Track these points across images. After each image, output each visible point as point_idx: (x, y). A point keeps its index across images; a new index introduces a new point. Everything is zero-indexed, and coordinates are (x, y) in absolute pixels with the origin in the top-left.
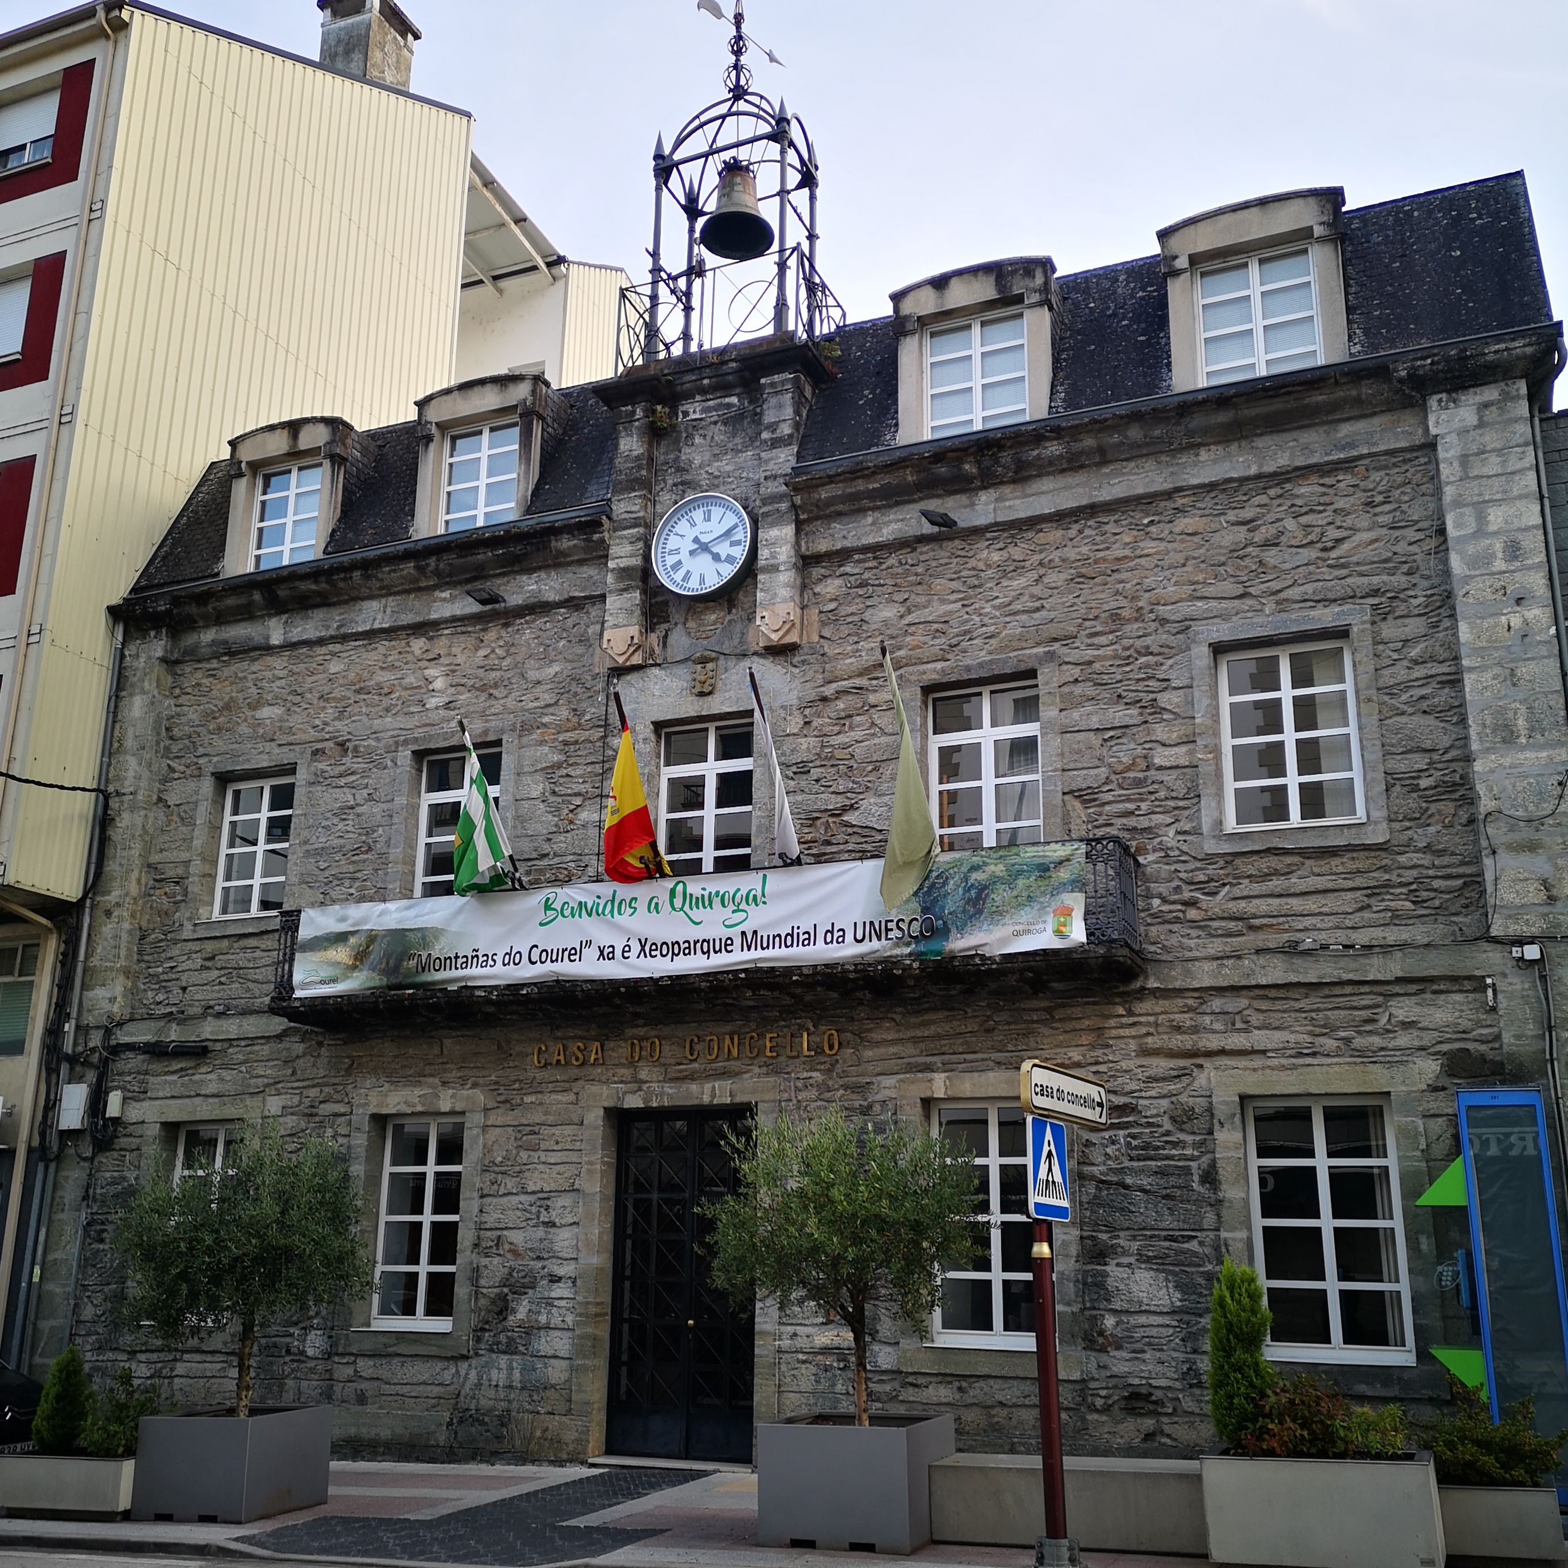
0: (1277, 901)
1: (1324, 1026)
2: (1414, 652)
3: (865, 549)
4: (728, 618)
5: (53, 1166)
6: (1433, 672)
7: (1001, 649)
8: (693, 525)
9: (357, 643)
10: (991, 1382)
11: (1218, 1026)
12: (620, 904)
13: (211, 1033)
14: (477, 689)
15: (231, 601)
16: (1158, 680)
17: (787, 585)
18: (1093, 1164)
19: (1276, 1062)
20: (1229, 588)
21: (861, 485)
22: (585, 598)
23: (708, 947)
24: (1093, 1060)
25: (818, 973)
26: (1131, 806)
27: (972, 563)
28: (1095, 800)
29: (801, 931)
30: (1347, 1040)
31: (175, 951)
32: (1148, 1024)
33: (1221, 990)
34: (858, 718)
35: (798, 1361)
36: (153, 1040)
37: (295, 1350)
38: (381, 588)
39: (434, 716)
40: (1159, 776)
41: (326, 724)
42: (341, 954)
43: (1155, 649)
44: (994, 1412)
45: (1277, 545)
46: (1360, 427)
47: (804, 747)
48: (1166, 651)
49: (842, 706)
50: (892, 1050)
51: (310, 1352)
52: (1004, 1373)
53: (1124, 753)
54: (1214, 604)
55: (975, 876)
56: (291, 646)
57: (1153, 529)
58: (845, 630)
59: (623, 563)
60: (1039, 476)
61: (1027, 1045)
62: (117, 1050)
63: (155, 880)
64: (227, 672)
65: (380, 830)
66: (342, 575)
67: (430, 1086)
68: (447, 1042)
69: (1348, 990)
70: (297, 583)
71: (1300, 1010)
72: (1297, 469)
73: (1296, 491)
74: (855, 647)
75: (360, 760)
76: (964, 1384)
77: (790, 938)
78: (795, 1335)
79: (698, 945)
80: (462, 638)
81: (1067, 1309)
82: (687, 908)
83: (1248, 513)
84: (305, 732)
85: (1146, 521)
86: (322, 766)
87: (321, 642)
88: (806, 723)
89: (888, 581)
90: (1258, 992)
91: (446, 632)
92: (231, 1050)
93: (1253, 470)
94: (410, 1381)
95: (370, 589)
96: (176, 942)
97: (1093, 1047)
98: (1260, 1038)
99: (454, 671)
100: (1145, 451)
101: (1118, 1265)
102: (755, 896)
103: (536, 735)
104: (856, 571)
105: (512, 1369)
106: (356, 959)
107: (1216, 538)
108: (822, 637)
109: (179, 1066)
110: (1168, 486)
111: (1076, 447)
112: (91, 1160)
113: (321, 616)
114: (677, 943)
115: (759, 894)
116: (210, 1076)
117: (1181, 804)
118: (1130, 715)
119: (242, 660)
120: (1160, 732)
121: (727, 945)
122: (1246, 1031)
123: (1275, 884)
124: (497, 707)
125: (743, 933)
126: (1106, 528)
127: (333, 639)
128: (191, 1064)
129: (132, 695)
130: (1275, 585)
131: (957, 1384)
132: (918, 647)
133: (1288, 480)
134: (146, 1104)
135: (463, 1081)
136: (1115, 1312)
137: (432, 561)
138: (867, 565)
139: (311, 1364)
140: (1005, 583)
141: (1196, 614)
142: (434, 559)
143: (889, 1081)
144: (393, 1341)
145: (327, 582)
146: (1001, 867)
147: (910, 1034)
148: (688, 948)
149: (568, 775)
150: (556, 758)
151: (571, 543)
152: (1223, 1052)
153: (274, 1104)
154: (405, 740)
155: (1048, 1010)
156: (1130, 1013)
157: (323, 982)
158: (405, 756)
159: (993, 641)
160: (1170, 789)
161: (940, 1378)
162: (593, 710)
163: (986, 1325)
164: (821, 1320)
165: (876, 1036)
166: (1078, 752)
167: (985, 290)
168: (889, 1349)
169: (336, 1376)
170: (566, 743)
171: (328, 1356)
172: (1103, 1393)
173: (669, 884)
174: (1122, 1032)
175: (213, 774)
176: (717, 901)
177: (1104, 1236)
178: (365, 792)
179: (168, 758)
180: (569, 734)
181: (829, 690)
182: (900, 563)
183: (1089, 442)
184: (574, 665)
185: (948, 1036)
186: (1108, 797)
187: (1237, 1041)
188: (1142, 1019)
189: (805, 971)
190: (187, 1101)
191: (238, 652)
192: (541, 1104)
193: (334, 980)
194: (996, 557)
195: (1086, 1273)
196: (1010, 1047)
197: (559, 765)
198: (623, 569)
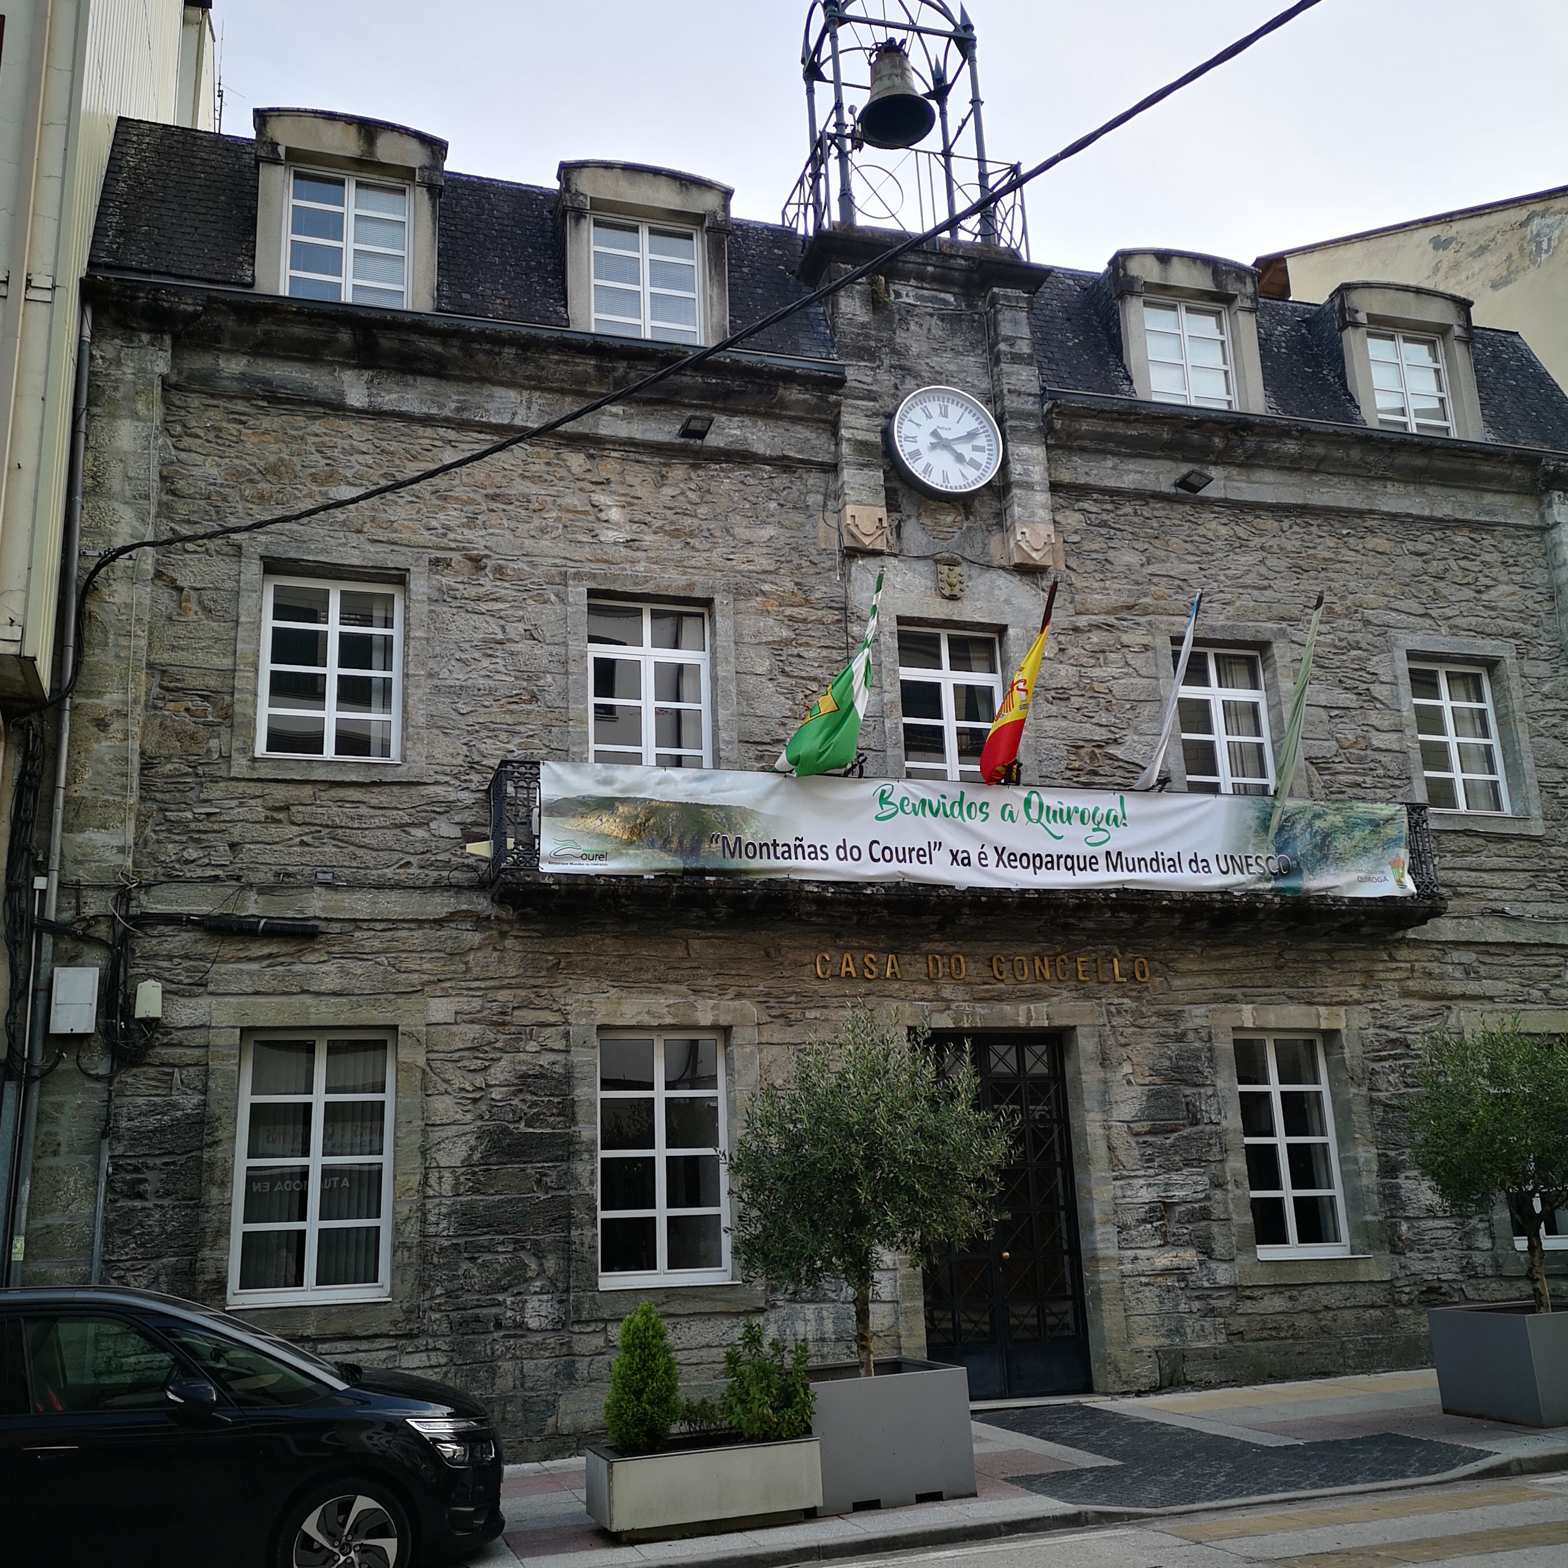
0: (1473, 874)
1: (1528, 979)
2: (1546, 688)
3: (1104, 491)
4: (966, 524)
5: (36, 1087)
6: (1558, 706)
7: (1238, 617)
8: (929, 416)
9: (482, 436)
10: (1318, 1288)
11: (1457, 975)
12: (969, 807)
13: (323, 909)
14: (667, 533)
15: (298, 331)
16: (1368, 673)
17: (1043, 507)
18: (1380, 1091)
19: (1501, 1006)
20: (1414, 606)
21: (1120, 429)
22: (801, 461)
23: (1071, 863)
24: (1369, 999)
25: (1188, 900)
26: (1359, 779)
27: (1202, 531)
28: (1328, 769)
29: (1166, 858)
30: (1546, 992)
31: (216, 791)
32: (1406, 970)
33: (1457, 944)
34: (1113, 655)
35: (1141, 1284)
36: (216, 912)
37: (509, 1323)
38: (529, 378)
39: (612, 552)
40: (1378, 756)
41: (448, 529)
42: (609, 825)
43: (1363, 645)
44: (1320, 1316)
45: (1442, 578)
46: (1498, 499)
47: (1063, 673)
48: (1373, 650)
49: (1095, 640)
50: (1199, 980)
51: (533, 1323)
52: (1328, 1280)
53: (1348, 732)
54: (1403, 616)
55: (1318, 824)
56: (378, 414)
57: (1351, 540)
58: (1091, 566)
59: (861, 436)
60: (1261, 466)
61: (1314, 982)
62: (146, 921)
63: (161, 687)
64: (266, 423)
65: (549, 678)
66: (488, 347)
67: (676, 994)
68: (695, 944)
69: (1542, 951)
70: (414, 337)
71: (1511, 966)
72: (1457, 520)
73: (1453, 537)
74: (1102, 584)
75: (506, 585)
76: (1295, 1293)
77: (1156, 862)
78: (1136, 1258)
79: (1062, 861)
80: (637, 467)
81: (1374, 1218)
82: (1044, 819)
83: (1423, 547)
84: (414, 532)
85: (1345, 532)
86: (448, 580)
87: (427, 421)
88: (1061, 650)
89: (1126, 527)
90: (1483, 948)
91: (613, 454)
92: (357, 934)
93: (1427, 513)
94: (686, 1345)
95: (514, 373)
96: (215, 780)
97: (1365, 987)
98: (1488, 986)
99: (631, 504)
100: (1349, 471)
101: (1407, 1178)
102: (1116, 817)
103: (757, 602)
104: (1094, 510)
105: (822, 1318)
106: (632, 833)
107: (1399, 561)
108: (1067, 567)
109: (266, 951)
110: (1365, 506)
111: (1309, 451)
112: (109, 1079)
113: (430, 388)
114: (1039, 855)
115: (1120, 815)
116: (324, 968)
117: (1397, 782)
118: (1348, 699)
119: (292, 413)
120: (1374, 718)
121: (1091, 863)
122: (1478, 979)
123: (1470, 860)
124: (699, 560)
125: (1108, 853)
126: (1312, 528)
127: (447, 422)
128: (290, 948)
129: (113, 416)
130: (1449, 612)
131: (1287, 1294)
132: (1162, 598)
133: (1448, 528)
134: (204, 1001)
135: (722, 990)
136: (1408, 1218)
137: (621, 366)
138: (1105, 506)
139: (539, 1338)
140: (1232, 556)
141: (1392, 622)
142: (625, 364)
143: (1200, 1010)
144: (662, 1298)
145: (461, 349)
146: (1339, 818)
147: (1214, 965)
148: (1051, 862)
149: (799, 656)
150: (785, 633)
151: (801, 397)
152: (1463, 997)
153: (441, 1009)
154: (577, 573)
155: (1330, 952)
156: (1392, 959)
157: (585, 857)
158: (578, 594)
159: (1228, 608)
160: (1385, 768)
161: (1273, 1290)
162: (824, 589)
163: (1281, 1238)
164: (1159, 1242)
165: (1183, 966)
166: (1312, 724)
167: (1201, 280)
168: (1225, 1266)
169: (577, 1349)
170: (791, 618)
171: (560, 1325)
172: (1407, 1289)
173: (1023, 793)
174: (1388, 975)
175: (262, 558)
176: (1075, 817)
177: (1392, 1153)
178: (521, 627)
179: (172, 520)
180: (796, 610)
181: (1082, 621)
182: (1136, 513)
183: (1319, 450)
184: (793, 533)
185: (1246, 970)
186: (1340, 768)
187: (1473, 988)
188: (1402, 965)
189: (1176, 897)
190: (284, 999)
191: (288, 401)
192: (826, 1020)
193: (601, 857)
194: (1223, 531)
195: (1383, 1185)
196: (1301, 984)
197: (787, 642)
198: (861, 443)
